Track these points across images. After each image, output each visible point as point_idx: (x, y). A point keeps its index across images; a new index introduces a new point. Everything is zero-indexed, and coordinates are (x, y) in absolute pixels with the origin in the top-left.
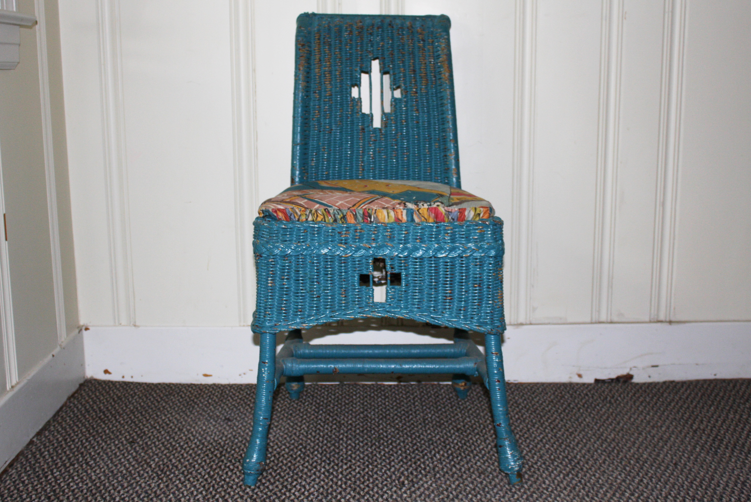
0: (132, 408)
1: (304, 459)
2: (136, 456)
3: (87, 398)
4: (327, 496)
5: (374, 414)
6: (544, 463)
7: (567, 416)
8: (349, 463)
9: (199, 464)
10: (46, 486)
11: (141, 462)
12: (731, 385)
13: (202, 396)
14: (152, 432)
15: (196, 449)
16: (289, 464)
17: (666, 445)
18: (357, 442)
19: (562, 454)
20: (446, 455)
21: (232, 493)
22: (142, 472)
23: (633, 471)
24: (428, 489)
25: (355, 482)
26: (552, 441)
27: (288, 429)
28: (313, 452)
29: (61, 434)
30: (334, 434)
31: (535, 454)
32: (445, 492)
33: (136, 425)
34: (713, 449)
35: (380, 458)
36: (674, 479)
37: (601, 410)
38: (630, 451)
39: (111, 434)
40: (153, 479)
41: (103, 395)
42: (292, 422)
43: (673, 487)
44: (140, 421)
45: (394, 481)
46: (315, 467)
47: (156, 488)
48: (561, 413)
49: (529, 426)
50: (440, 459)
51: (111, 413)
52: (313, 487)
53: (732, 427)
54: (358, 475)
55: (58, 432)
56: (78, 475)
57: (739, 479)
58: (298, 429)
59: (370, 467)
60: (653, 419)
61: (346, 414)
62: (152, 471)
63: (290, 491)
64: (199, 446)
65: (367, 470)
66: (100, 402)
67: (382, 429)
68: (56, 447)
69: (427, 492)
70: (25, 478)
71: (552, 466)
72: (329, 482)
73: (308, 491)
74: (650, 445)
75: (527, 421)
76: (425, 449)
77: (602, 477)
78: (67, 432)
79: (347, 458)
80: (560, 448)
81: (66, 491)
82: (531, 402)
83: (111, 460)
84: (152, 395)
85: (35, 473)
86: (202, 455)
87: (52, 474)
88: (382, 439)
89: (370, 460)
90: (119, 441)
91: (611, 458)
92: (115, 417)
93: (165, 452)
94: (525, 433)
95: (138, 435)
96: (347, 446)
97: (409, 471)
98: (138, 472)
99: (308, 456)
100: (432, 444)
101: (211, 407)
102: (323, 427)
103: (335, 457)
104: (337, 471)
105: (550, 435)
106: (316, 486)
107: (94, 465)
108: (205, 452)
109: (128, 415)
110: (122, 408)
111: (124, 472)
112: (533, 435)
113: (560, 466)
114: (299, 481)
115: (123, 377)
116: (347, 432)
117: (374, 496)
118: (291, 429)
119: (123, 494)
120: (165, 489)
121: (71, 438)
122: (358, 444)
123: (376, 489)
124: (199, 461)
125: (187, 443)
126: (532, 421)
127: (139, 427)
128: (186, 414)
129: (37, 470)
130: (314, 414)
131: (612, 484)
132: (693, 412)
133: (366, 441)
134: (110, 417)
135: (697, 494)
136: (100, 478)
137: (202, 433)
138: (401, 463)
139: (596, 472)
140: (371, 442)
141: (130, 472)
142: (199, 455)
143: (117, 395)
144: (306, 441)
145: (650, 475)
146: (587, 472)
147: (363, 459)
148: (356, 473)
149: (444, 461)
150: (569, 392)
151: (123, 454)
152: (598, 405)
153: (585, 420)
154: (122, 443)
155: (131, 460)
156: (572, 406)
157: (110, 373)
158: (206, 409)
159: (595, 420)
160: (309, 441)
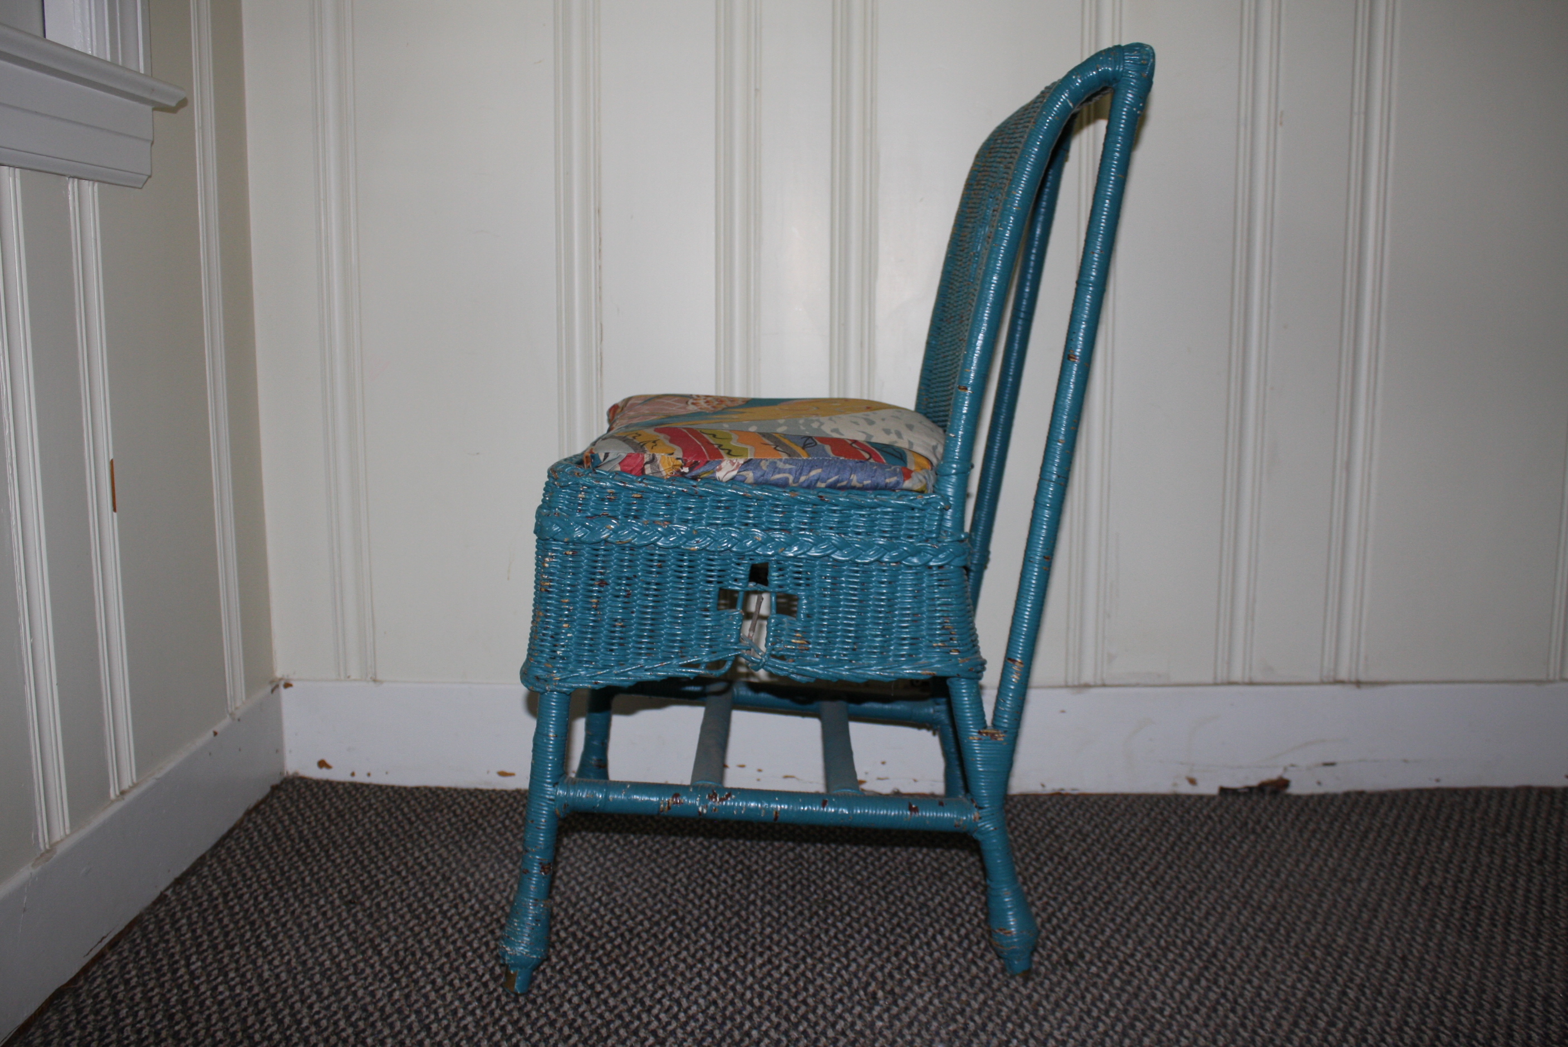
0: (360, 834)
1: (679, 943)
2: (355, 932)
3: (281, 813)
4: (724, 1023)
5: (814, 853)
6: (1149, 955)
7: (1179, 858)
8: (768, 953)
9: (475, 951)
10: (170, 991)
11: (362, 944)
12: (1470, 799)
13: (494, 813)
14: (392, 883)
15: (471, 919)
16: (650, 954)
17: (1376, 917)
18: (783, 908)
19: (1181, 935)
20: (955, 937)
21: (534, 1014)
22: (361, 965)
23: (1322, 972)
24: (925, 1010)
25: (780, 993)
26: (1157, 909)
27: (650, 880)
28: (698, 929)
29: (219, 884)
30: (739, 891)
31: (1128, 936)
32: (959, 1017)
33: (364, 868)
34: (1468, 927)
35: (828, 944)
36: (1407, 991)
37: (1241, 847)
38: (1309, 930)
39: (314, 885)
40: (381, 980)
41: (310, 807)
42: (660, 867)
43: (1410, 1008)
44: (371, 860)
45: (857, 991)
46: (701, 961)
47: (385, 1000)
48: (1167, 853)
49: (1110, 879)
50: (945, 946)
51: (320, 842)
52: (696, 1002)
53: (1492, 881)
54: (786, 979)
55: (215, 878)
56: (237, 970)
57: (1535, 990)
58: (670, 880)
59: (809, 961)
60: (1340, 865)
61: (762, 853)
62: (382, 963)
63: (649, 1011)
64: (478, 912)
65: (802, 967)
66: (304, 820)
67: (830, 883)
68: (206, 910)
69: (923, 1018)
70: (134, 973)
71: (1163, 961)
72: (727, 993)
73: (685, 1012)
74: (1346, 918)
75: (1104, 868)
76: (914, 925)
77: (1265, 986)
78: (230, 879)
79: (763, 941)
80: (1174, 925)
81: (208, 1003)
82: (1107, 832)
83: (307, 938)
84: (402, 810)
85: (153, 964)
86: (482, 932)
87: (188, 965)
88: (831, 902)
89: (808, 947)
90: (327, 898)
91: (1277, 944)
92: (327, 851)
93: (411, 924)
94: (1104, 892)
95: (365, 889)
96: (764, 918)
97: (886, 971)
98: (355, 965)
99: (688, 936)
100: (928, 914)
101: (508, 834)
102: (717, 877)
103: (739, 939)
104: (743, 968)
105: (1151, 897)
106: (701, 1001)
107: (271, 948)
108: (487, 926)
109: (351, 848)
110: (343, 834)
111: (328, 963)
112: (1120, 898)
113: (1180, 960)
114: (669, 989)
115: (353, 774)
116: (763, 888)
117: (816, 1024)
118: (656, 881)
119: (318, 1013)
120: (403, 1002)
121: (236, 892)
122: (785, 913)
123: (820, 1010)
124: (476, 945)
125: (456, 906)
126: (1113, 869)
127: (369, 872)
128: (460, 848)
129: (160, 956)
130: (700, 852)
131: (1287, 1001)
132: (1412, 852)
133: (799, 908)
134: (318, 851)
135: (1460, 1022)
136: (278, 976)
137: (487, 885)
138: (870, 954)
139: (1251, 973)
140: (810, 908)
141: (339, 965)
142: (476, 931)
143: (336, 808)
144: (684, 907)
145: (1358, 981)
146: (1235, 974)
147: (794, 944)
148: (782, 975)
149: (953, 950)
150: (1175, 813)
151: (331, 927)
152: (1234, 837)
153: (1213, 867)
154: (332, 902)
155: (345, 939)
156: (1184, 839)
157: (328, 767)
158: (498, 838)
159: (1232, 867)
160: (690, 906)
